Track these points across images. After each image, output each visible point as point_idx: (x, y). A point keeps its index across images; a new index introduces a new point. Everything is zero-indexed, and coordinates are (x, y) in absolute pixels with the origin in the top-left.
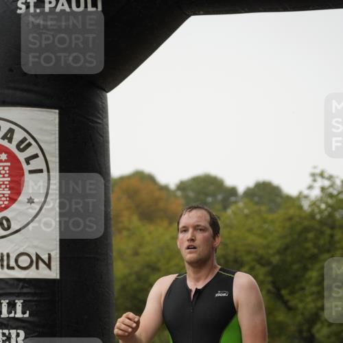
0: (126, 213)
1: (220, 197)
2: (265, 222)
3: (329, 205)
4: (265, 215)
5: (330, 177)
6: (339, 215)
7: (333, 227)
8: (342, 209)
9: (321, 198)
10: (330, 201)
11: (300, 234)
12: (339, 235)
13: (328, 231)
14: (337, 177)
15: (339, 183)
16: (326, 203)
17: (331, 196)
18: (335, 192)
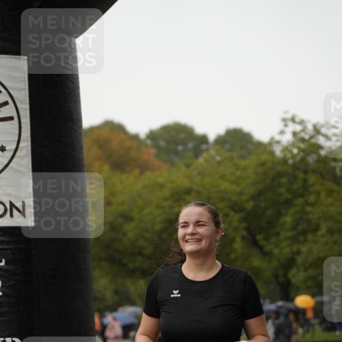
0: (97, 163)
1: (191, 145)
2: (237, 169)
3: (300, 150)
4: (237, 162)
5: (302, 122)
6: (311, 159)
7: (306, 172)
8: (314, 153)
9: (294, 142)
10: (302, 146)
11: (273, 179)
12: (312, 179)
13: (301, 176)
14: (309, 121)
15: (310, 127)
16: (299, 148)
17: (303, 140)
18: (307, 137)
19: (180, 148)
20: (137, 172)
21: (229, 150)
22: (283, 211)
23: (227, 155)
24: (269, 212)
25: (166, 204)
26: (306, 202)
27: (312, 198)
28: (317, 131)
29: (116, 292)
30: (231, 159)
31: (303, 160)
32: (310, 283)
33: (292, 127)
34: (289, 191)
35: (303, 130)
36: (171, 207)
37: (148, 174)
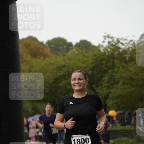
0: (25, 54)
1: (65, 47)
2: (85, 57)
3: (111, 49)
4: (85, 54)
5: (112, 38)
6: (116, 53)
7: (113, 58)
8: (117, 51)
9: (108, 46)
10: (112, 48)
11: (100, 62)
12: (116, 62)
13: (112, 60)
14: (115, 37)
15: (115, 40)
16: (110, 48)
17: (112, 45)
18: (114, 44)
19: (61, 48)
20: (42, 58)
21: (82, 49)
22: (104, 75)
23: (81, 51)
24: (98, 75)
25: (55, 71)
26: (114, 71)
27: (116, 70)
28: (118, 41)
29: (33, 109)
30: (82, 53)
31: (112, 54)
32: (115, 105)
33: (108, 40)
34: (106, 66)
35: (113, 41)
36: (57, 73)
37: (47, 59)
